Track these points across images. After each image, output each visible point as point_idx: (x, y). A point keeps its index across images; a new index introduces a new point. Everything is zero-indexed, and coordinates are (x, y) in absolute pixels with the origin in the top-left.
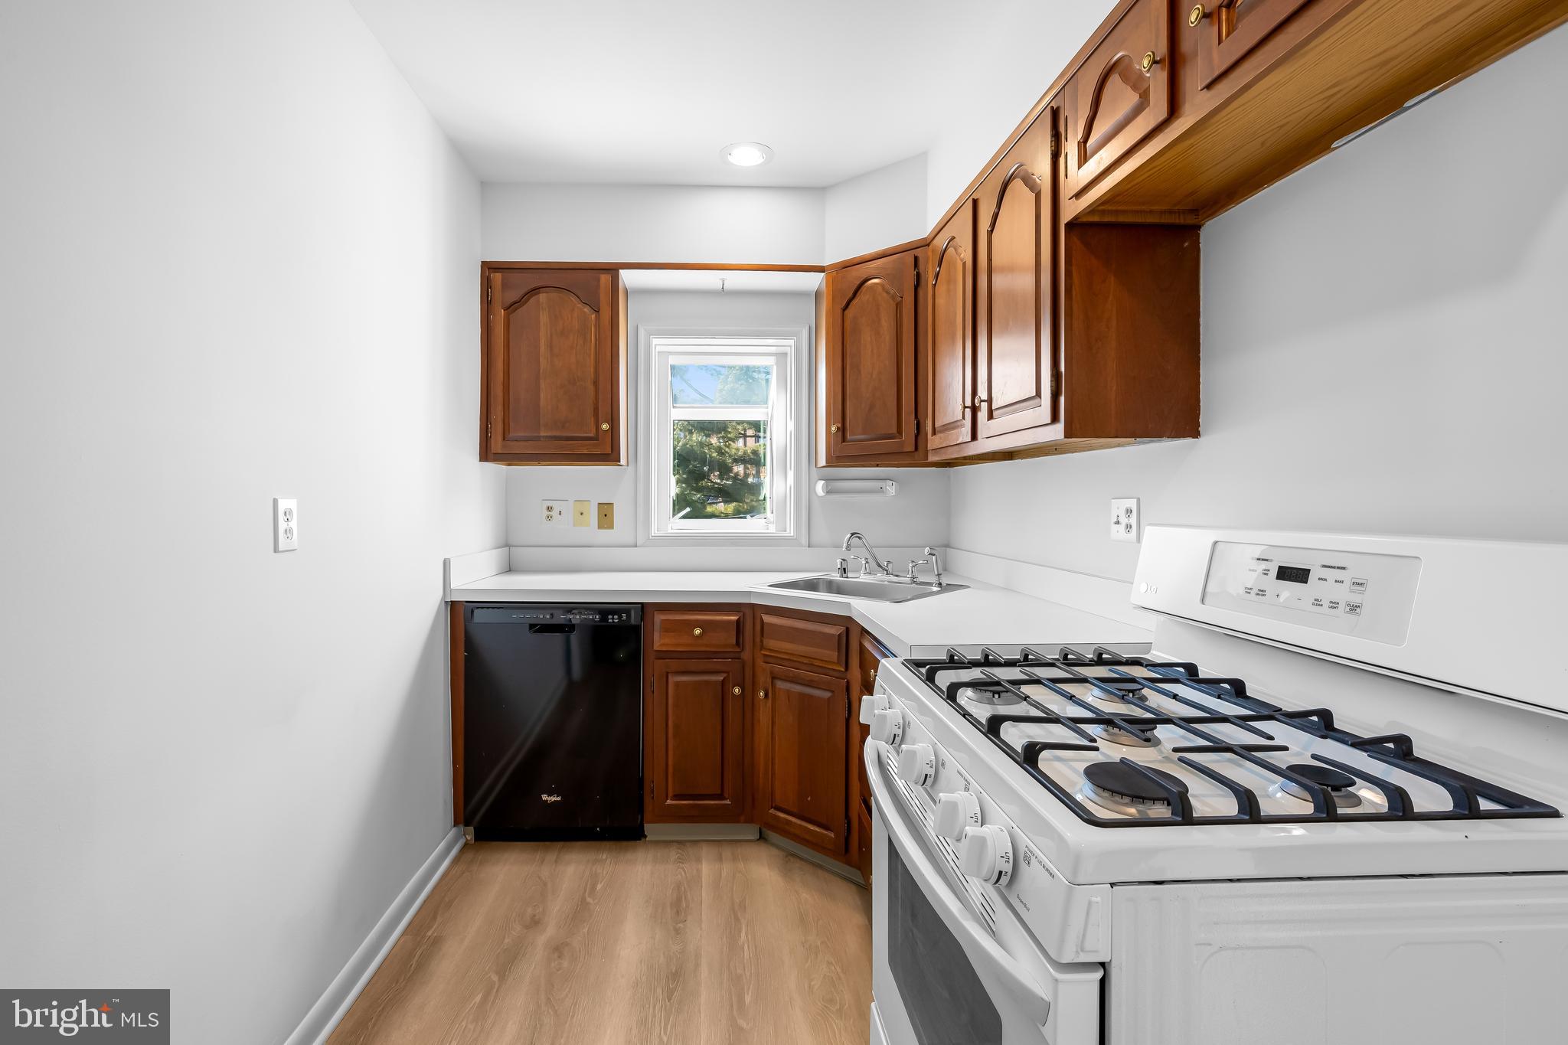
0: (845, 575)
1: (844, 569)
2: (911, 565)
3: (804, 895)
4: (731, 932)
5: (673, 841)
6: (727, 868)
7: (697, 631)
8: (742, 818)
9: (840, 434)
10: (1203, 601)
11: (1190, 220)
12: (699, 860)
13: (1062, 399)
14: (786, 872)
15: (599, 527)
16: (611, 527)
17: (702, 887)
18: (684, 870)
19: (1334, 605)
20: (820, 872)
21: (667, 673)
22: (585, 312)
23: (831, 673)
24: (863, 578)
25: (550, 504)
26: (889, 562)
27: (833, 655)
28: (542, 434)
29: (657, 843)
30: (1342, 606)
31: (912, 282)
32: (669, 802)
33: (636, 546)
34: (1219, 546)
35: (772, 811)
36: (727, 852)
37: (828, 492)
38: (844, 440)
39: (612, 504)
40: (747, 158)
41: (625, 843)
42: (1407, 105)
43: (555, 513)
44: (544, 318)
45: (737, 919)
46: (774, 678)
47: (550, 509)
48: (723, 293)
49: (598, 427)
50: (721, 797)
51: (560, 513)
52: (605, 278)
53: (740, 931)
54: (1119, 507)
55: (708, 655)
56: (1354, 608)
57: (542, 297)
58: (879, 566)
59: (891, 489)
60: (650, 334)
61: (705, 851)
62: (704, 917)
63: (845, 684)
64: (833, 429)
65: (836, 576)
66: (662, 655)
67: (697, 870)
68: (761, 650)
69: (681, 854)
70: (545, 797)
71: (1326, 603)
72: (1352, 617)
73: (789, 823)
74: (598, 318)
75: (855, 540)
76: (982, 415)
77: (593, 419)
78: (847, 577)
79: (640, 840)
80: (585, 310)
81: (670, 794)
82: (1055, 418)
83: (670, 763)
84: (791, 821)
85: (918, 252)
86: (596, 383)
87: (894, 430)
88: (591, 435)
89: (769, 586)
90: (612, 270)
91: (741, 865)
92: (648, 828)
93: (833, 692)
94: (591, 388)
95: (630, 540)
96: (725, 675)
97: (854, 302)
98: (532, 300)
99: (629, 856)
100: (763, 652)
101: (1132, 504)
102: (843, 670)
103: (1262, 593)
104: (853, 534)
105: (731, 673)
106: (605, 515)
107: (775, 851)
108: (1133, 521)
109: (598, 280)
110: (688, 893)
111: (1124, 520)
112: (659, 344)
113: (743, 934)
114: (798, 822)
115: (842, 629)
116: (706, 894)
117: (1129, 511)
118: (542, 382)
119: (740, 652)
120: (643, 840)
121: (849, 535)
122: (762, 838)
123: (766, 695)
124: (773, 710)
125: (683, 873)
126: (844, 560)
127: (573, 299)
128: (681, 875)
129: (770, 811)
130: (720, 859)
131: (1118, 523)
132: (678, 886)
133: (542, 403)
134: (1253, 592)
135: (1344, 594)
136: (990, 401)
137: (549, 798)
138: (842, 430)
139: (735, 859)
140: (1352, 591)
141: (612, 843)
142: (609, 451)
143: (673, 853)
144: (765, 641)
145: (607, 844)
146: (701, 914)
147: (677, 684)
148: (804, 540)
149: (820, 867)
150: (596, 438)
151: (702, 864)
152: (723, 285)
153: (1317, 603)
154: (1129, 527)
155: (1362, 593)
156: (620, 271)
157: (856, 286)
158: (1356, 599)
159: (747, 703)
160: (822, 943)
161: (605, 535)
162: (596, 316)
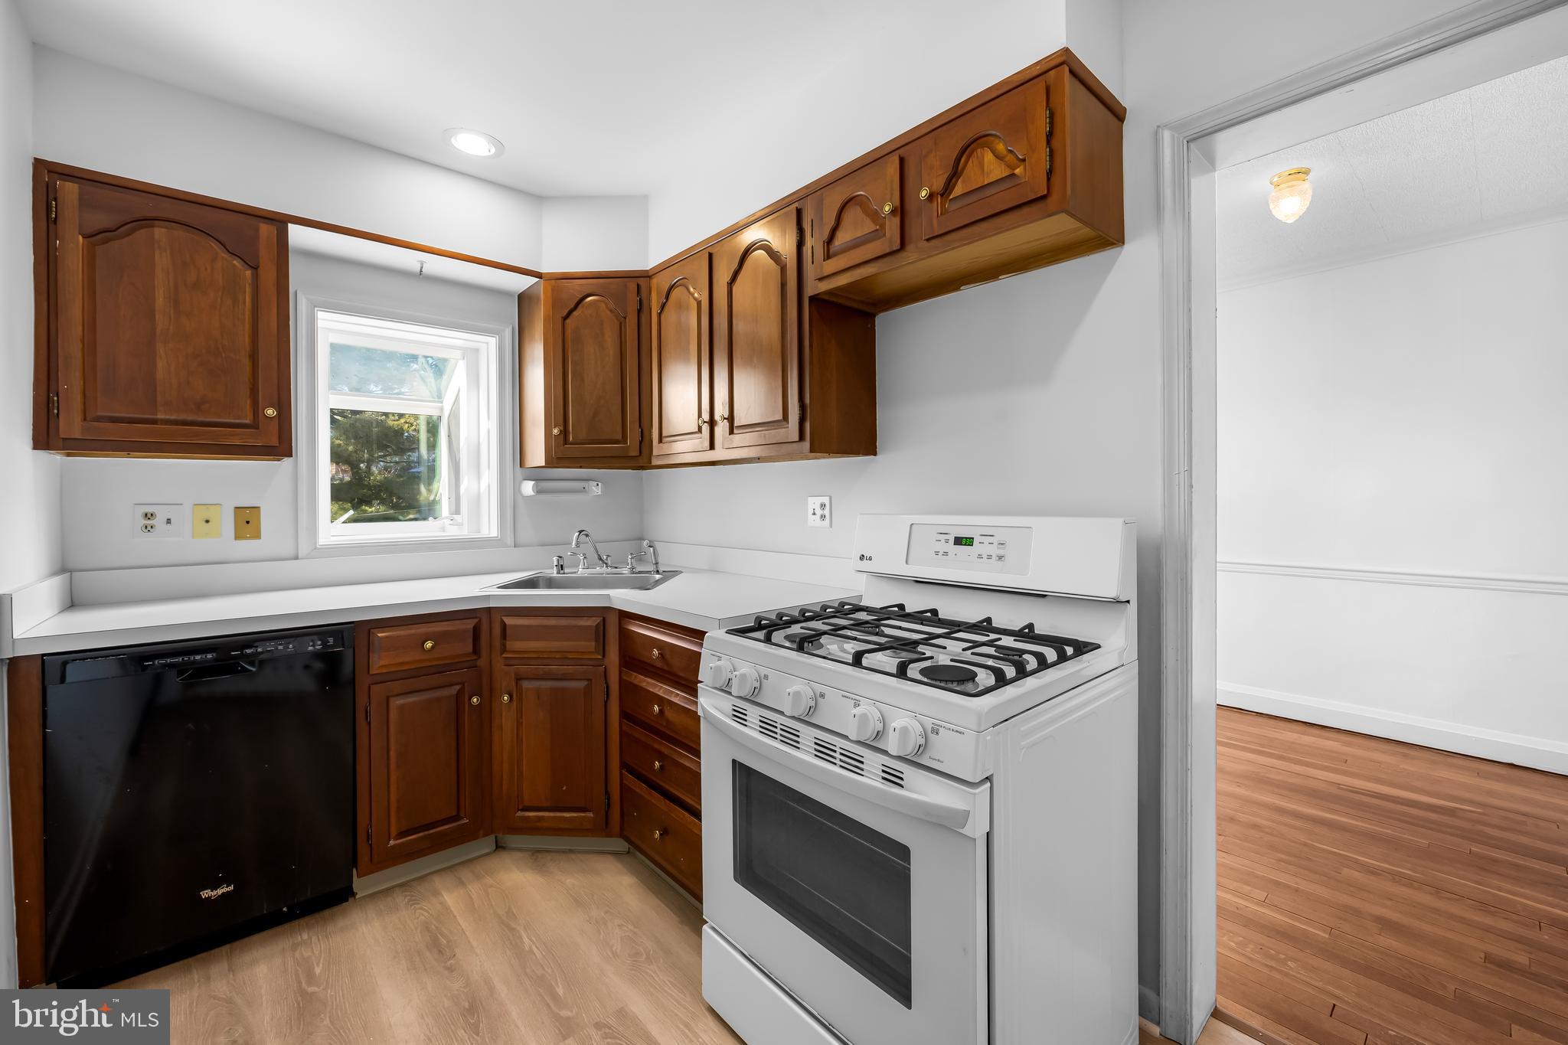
0: (562, 572)
1: (562, 566)
2: (630, 557)
3: (568, 881)
4: (511, 943)
5: (393, 887)
6: (474, 889)
7: (429, 645)
8: (481, 832)
9: (562, 436)
10: (907, 563)
11: (868, 309)
12: (436, 893)
13: (808, 425)
14: (540, 868)
15: (237, 537)
16: (257, 535)
17: (455, 917)
18: (424, 910)
19: (990, 557)
20: (573, 856)
21: (388, 698)
22: (235, 266)
23: (587, 662)
24: (581, 571)
25: (149, 509)
26: (608, 556)
27: (591, 645)
28: (160, 416)
29: (372, 896)
30: (994, 557)
31: (636, 306)
32: (392, 843)
33: (296, 558)
34: (914, 526)
35: (520, 814)
36: (465, 874)
37: (539, 492)
38: (566, 441)
39: (258, 508)
40: (472, 145)
41: (327, 912)
42: (1000, 277)
43: (157, 522)
44: (163, 261)
45: (512, 929)
46: (519, 679)
47: (148, 516)
48: (420, 275)
49: (256, 410)
50: (457, 818)
51: (169, 521)
52: (266, 230)
53: (520, 937)
54: (814, 503)
55: (440, 670)
56: (1000, 558)
57: (159, 232)
58: (600, 559)
59: (596, 490)
60: (314, 305)
61: (437, 882)
62: (474, 944)
63: (603, 670)
64: (556, 431)
65: (553, 573)
66: (383, 679)
67: (441, 903)
68: (502, 653)
69: (409, 895)
70: (206, 894)
71: (985, 556)
72: (1000, 563)
73: (540, 819)
74: (256, 277)
75: (583, 538)
76: (721, 428)
77: (248, 402)
78: (564, 574)
79: (347, 901)
80: (235, 262)
81: (394, 832)
82: (802, 438)
83: (393, 798)
84: (543, 817)
85: (641, 281)
86: (254, 357)
87: (620, 437)
88: (247, 421)
89: (499, 588)
90: (280, 222)
91: (488, 880)
92: (358, 883)
93: (589, 680)
94: (246, 362)
95: (289, 551)
96: (458, 687)
97: (575, 313)
98: (141, 234)
99: (341, 923)
100: (504, 655)
101: (826, 500)
102: (600, 657)
103: (946, 554)
104: (580, 532)
105: (466, 684)
106: (247, 521)
107: (519, 855)
108: (827, 512)
109: (257, 230)
110: (443, 929)
111: (819, 512)
112: (326, 320)
113: (526, 939)
114: (552, 814)
115: (599, 620)
116: (464, 923)
117: (823, 506)
118: (160, 349)
119: (475, 660)
120: (351, 900)
121: (577, 534)
122: (499, 847)
123: (511, 697)
124: (520, 711)
125: (425, 913)
126: (560, 557)
127: (214, 245)
128: (423, 915)
129: (518, 814)
130: (462, 883)
131: (814, 514)
132: (426, 927)
133: (160, 374)
134: (940, 554)
135: (994, 551)
136: (731, 418)
137: (215, 893)
138: (565, 432)
139: (478, 877)
140: (998, 548)
141: (307, 919)
142: (275, 442)
143: (400, 899)
144: (509, 644)
145: (302, 921)
146: (469, 942)
147: (401, 708)
148: (510, 540)
149: (571, 851)
150: (254, 425)
151: (443, 896)
152: (422, 268)
153: (980, 556)
154: (823, 517)
155: (1004, 549)
156: (289, 224)
157: (578, 299)
158: (1001, 552)
159: (485, 711)
160: (606, 912)
161: (248, 547)
162: (252, 274)
